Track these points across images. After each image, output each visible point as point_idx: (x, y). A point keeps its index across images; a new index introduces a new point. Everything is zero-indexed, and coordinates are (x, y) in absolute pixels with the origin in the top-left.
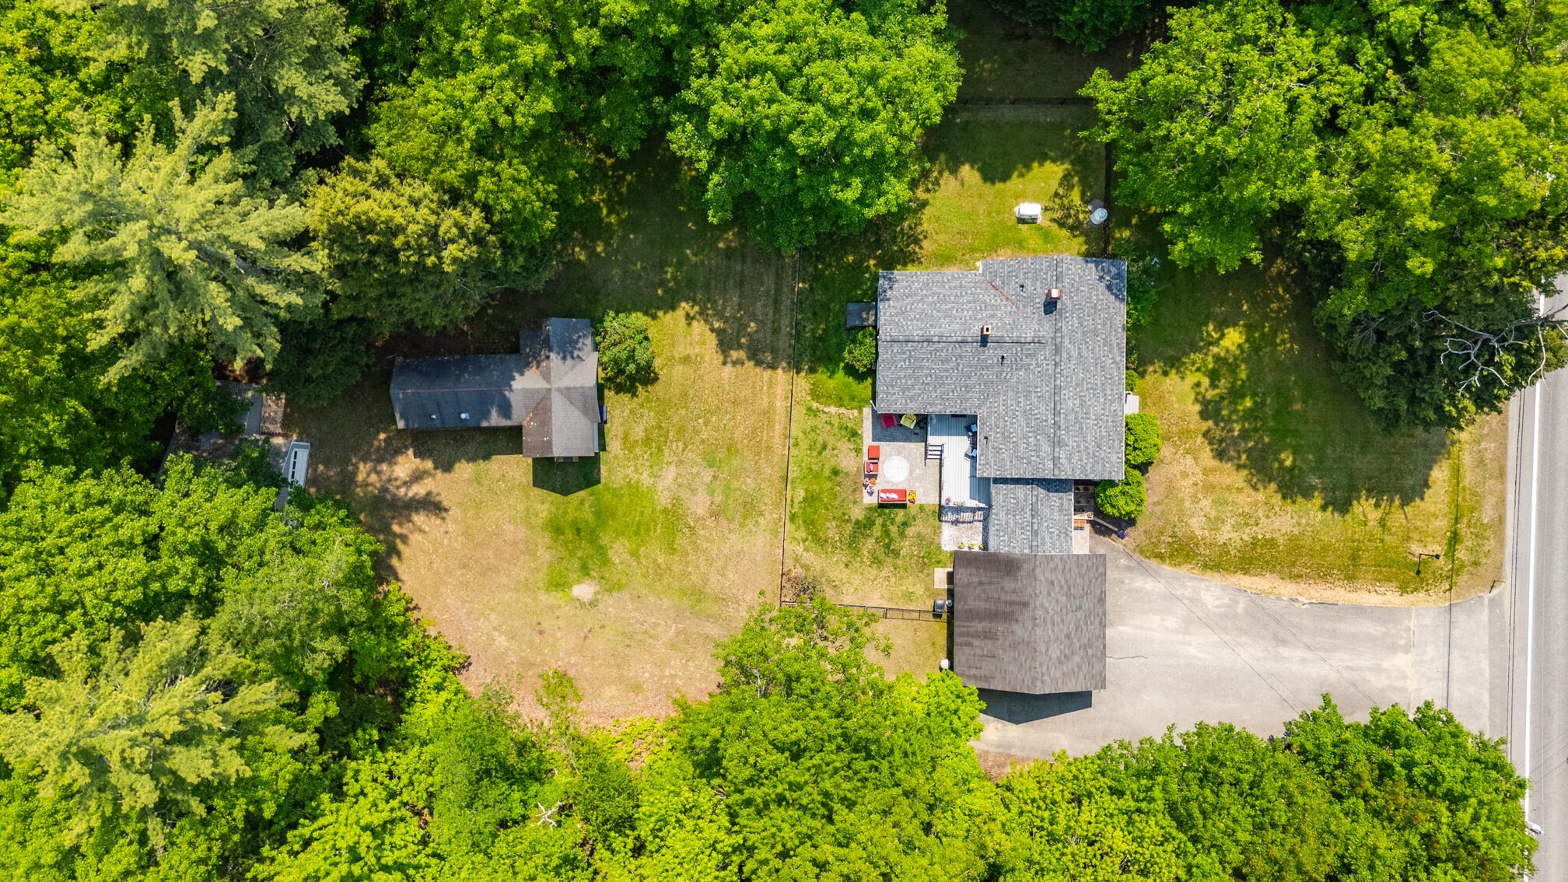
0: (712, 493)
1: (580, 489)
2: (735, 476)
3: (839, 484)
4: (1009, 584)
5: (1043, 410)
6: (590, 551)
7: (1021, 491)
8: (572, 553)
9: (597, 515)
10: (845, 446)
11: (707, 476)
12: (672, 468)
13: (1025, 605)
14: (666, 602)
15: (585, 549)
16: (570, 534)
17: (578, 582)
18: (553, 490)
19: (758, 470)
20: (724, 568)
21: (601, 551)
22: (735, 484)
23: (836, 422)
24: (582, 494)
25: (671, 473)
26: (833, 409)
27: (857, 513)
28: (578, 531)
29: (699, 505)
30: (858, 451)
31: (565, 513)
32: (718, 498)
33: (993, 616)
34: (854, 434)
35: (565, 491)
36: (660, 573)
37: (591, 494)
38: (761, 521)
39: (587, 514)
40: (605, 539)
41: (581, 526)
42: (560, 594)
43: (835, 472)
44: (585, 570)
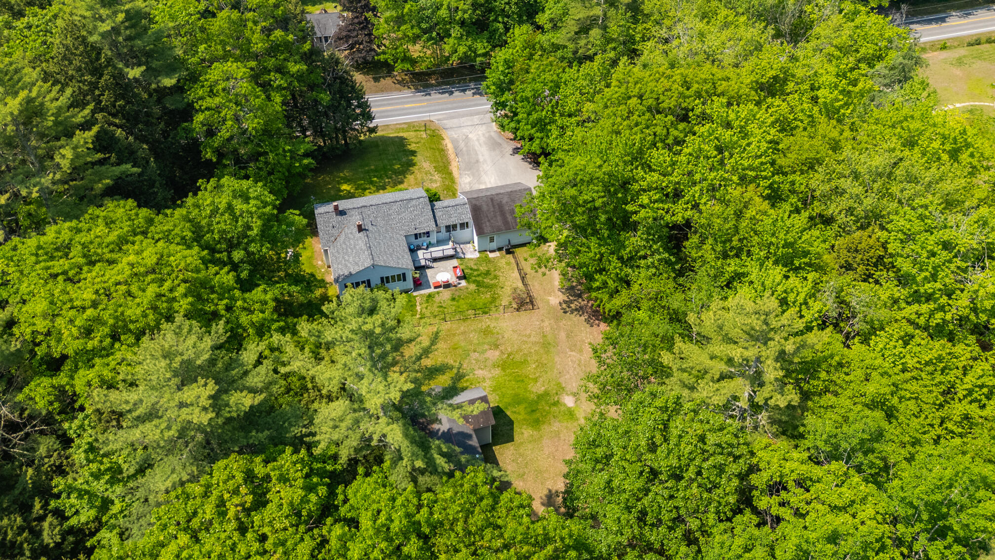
0: (485, 351)
1: (506, 415)
2: (471, 343)
3: (460, 296)
4: (485, 208)
5: (395, 207)
6: (543, 403)
7: (438, 214)
8: (548, 413)
9: (519, 403)
10: (437, 299)
11: (475, 355)
12: (476, 372)
13: (492, 200)
14: (557, 359)
15: (543, 405)
16: (537, 415)
17: (565, 405)
18: (512, 429)
19: (464, 333)
20: (526, 336)
21: (540, 397)
22: (476, 341)
23: (425, 305)
24: (508, 413)
25: (479, 373)
26: (418, 308)
27: (473, 287)
28: (533, 411)
29: (494, 355)
30: (438, 293)
31: (525, 419)
32: (486, 347)
33: (503, 213)
34: (430, 296)
35: (511, 423)
36: (541, 365)
37: (507, 408)
38: (492, 325)
39: (521, 408)
40: (533, 397)
41: (529, 410)
42: (576, 412)
43: (453, 299)
44: (556, 403)
